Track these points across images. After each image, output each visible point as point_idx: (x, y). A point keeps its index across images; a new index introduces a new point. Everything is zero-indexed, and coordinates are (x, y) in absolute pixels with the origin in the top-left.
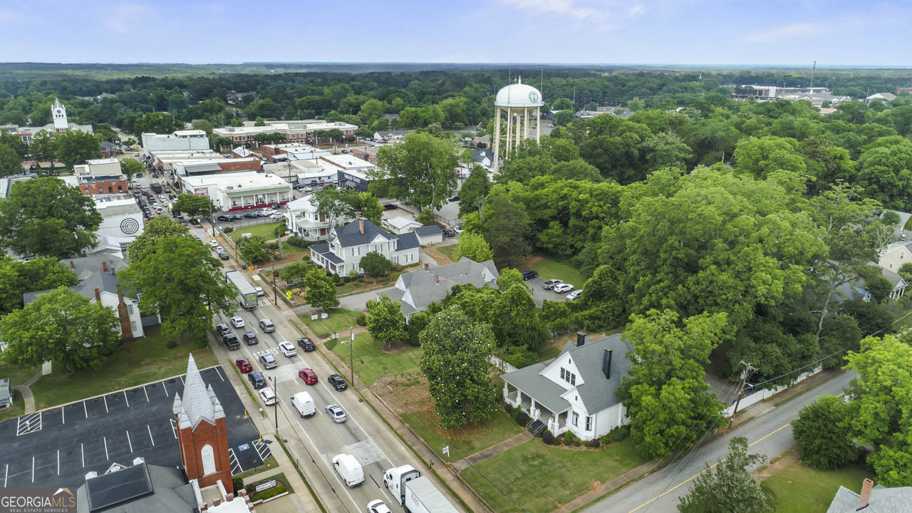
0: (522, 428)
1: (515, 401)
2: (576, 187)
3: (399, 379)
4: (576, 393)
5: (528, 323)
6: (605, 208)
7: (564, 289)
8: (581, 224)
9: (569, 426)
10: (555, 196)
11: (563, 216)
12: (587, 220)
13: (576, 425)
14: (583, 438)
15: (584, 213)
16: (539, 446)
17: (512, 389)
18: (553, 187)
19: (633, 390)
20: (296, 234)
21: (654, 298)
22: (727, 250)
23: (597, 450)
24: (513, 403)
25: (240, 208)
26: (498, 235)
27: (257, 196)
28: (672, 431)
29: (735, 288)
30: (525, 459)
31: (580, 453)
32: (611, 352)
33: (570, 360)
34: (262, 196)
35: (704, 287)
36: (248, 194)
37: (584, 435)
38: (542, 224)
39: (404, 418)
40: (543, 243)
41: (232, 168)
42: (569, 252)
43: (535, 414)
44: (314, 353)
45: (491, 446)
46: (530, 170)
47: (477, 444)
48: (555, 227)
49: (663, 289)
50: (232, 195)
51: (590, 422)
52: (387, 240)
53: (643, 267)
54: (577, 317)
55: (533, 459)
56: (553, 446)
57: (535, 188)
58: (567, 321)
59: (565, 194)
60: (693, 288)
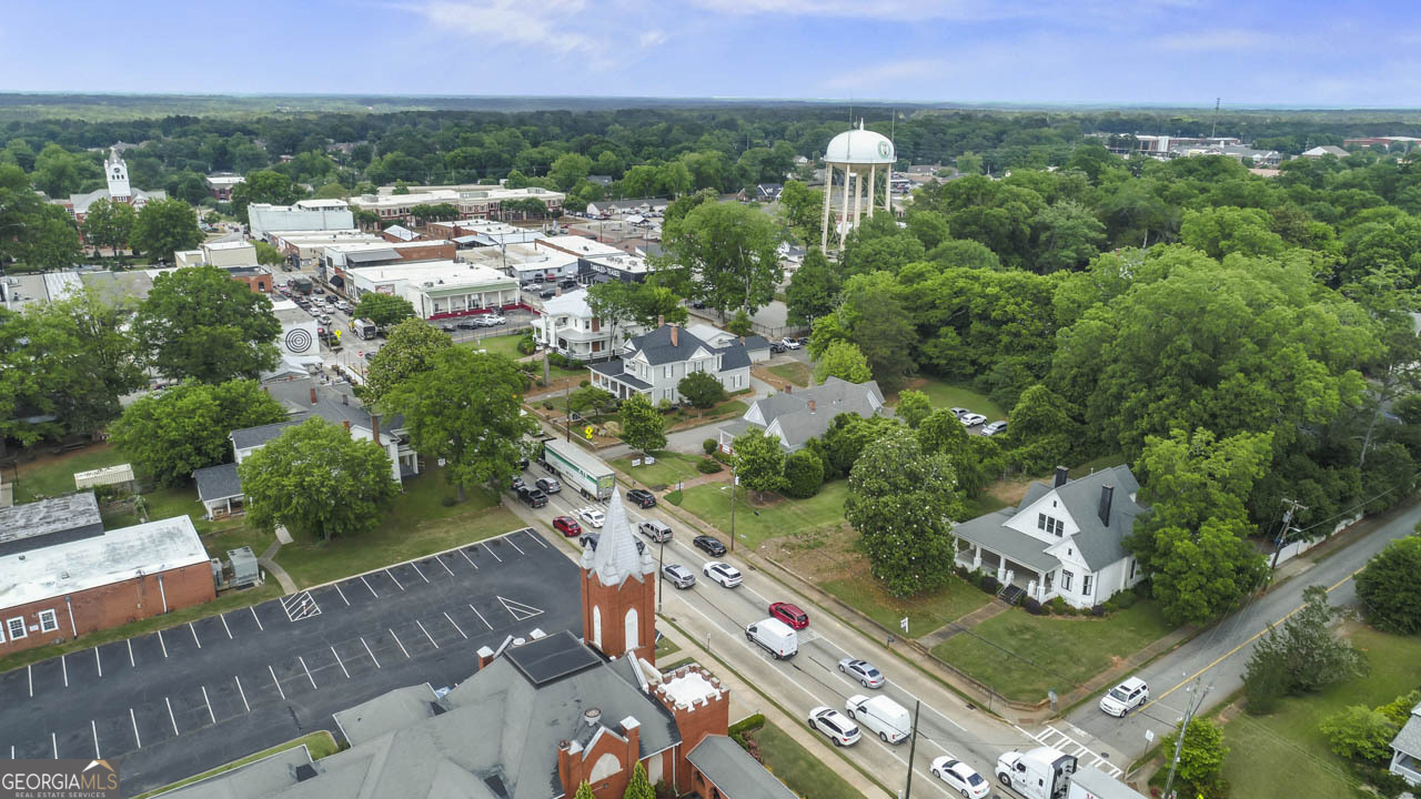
0: (990, 596)
1: (972, 563)
2: (976, 279)
3: (794, 541)
6: (1024, 306)
7: (976, 421)
8: (990, 329)
9: (1057, 589)
10: (946, 291)
11: (960, 319)
12: (998, 323)
13: (1068, 588)
14: (1078, 606)
15: (994, 314)
16: (1019, 617)
17: (964, 545)
18: (938, 280)
19: (1160, 534)
20: (555, 349)
21: (1156, 418)
22: (1256, 353)
23: (1102, 620)
24: (967, 565)
25: (445, 315)
27: (469, 296)
29: (1272, 402)
30: (1012, 633)
31: (1081, 623)
32: (1112, 489)
33: (1055, 503)
34: (477, 297)
35: (1227, 402)
36: (458, 293)
37: (1078, 600)
38: (926, 331)
39: (824, 589)
40: (931, 358)
41: (415, 256)
42: (970, 370)
44: (655, 510)
45: (957, 618)
46: (891, 254)
47: (938, 616)
48: (949, 335)
49: (1168, 406)
51: (1089, 583)
52: (711, 356)
53: (1133, 380)
54: (1013, 456)
55: (1021, 632)
56: (1041, 617)
57: (908, 280)
59: (962, 289)
60: (1211, 404)
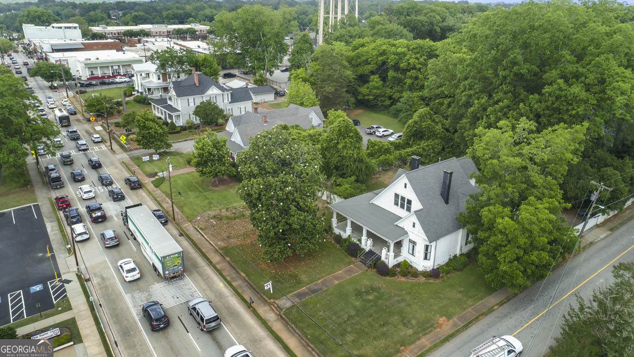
0: (353, 259)
1: (345, 231)
2: (394, 45)
3: (224, 213)
4: (414, 219)
5: (355, 155)
6: (421, 59)
7: (385, 133)
8: (400, 76)
9: (405, 255)
10: (375, 53)
11: (382, 69)
12: (405, 71)
13: (413, 254)
14: (420, 268)
15: (402, 65)
16: (372, 278)
17: (341, 219)
18: (372, 46)
19: (485, 212)
20: (142, 93)
21: (492, 118)
22: (573, 63)
23: (437, 281)
24: (342, 233)
25: (97, 78)
26: (323, 85)
27: (112, 67)
28: (533, 258)
30: (359, 294)
31: (419, 284)
32: (451, 173)
33: (406, 184)
34: (117, 67)
35: (549, 103)
36: (104, 66)
37: (421, 264)
39: (225, 252)
40: (365, 96)
43: (367, 244)
48: (375, 80)
49: (502, 109)
50: (90, 66)
51: (429, 251)
52: (221, 92)
56: (388, 278)
57: (355, 48)
58: (392, 157)
59: (384, 50)
60: (536, 106)
